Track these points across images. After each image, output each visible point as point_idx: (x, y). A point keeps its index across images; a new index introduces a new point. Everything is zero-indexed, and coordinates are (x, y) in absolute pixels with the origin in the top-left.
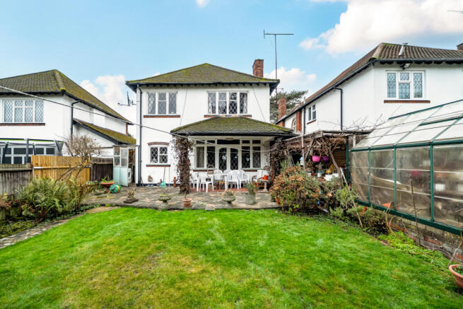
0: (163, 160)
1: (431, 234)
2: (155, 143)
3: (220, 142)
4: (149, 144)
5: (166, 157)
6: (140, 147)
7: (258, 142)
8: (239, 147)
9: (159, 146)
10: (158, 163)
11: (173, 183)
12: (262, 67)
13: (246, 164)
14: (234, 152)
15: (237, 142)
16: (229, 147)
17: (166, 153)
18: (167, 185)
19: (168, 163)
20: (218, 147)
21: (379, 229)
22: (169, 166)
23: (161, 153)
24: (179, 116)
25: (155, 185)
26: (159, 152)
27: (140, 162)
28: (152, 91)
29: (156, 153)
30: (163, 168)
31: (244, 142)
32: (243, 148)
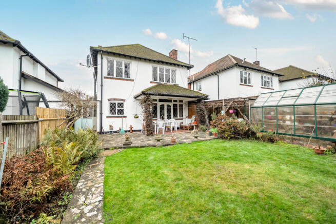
0: (120, 113)
1: (294, 139)
2: (114, 99)
3: (161, 100)
4: (109, 100)
5: (122, 111)
6: (101, 102)
7: (182, 101)
8: (171, 104)
9: (117, 102)
10: (117, 115)
11: (129, 129)
12: (177, 54)
13: (175, 115)
14: (169, 107)
15: (170, 101)
16: (166, 104)
17: (122, 107)
18: (126, 131)
19: (124, 115)
20: (159, 104)
21: (271, 140)
22: (126, 117)
23: (119, 107)
24: (133, 80)
25: (115, 132)
26: (117, 106)
27: (101, 114)
28: (111, 58)
29: (115, 107)
30: (121, 119)
31: (174, 101)
32: (174, 105)
